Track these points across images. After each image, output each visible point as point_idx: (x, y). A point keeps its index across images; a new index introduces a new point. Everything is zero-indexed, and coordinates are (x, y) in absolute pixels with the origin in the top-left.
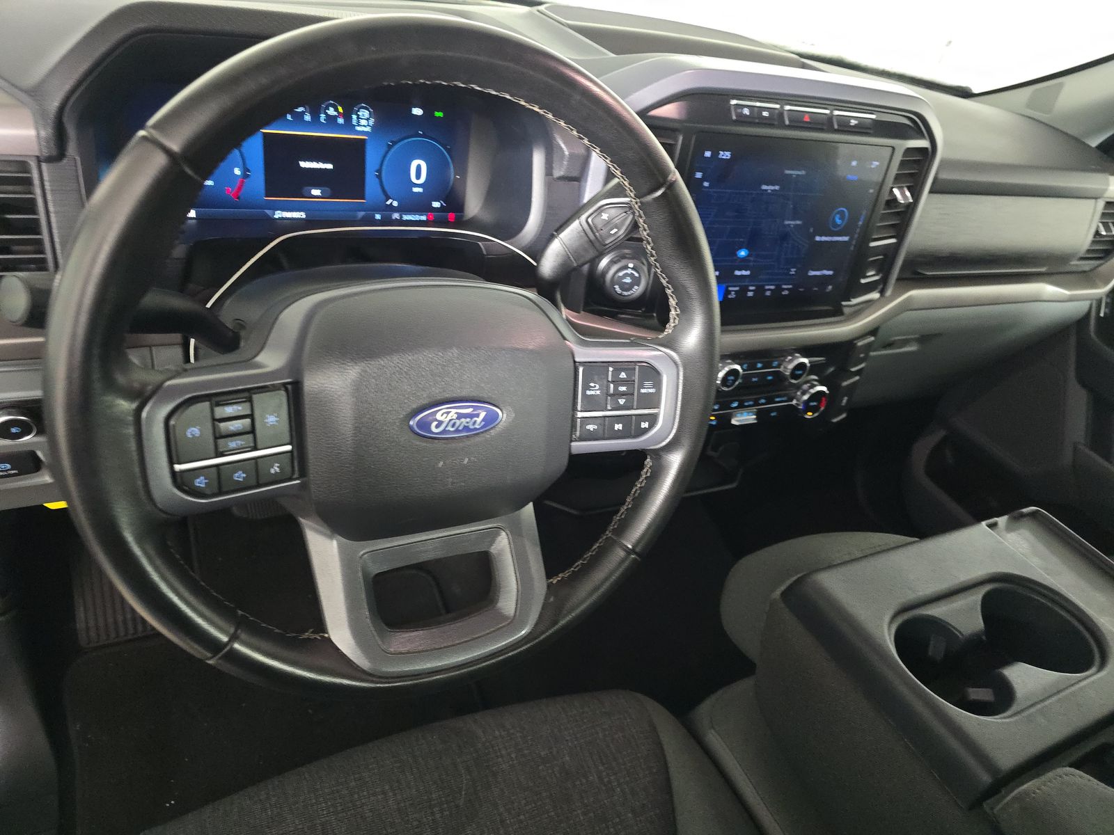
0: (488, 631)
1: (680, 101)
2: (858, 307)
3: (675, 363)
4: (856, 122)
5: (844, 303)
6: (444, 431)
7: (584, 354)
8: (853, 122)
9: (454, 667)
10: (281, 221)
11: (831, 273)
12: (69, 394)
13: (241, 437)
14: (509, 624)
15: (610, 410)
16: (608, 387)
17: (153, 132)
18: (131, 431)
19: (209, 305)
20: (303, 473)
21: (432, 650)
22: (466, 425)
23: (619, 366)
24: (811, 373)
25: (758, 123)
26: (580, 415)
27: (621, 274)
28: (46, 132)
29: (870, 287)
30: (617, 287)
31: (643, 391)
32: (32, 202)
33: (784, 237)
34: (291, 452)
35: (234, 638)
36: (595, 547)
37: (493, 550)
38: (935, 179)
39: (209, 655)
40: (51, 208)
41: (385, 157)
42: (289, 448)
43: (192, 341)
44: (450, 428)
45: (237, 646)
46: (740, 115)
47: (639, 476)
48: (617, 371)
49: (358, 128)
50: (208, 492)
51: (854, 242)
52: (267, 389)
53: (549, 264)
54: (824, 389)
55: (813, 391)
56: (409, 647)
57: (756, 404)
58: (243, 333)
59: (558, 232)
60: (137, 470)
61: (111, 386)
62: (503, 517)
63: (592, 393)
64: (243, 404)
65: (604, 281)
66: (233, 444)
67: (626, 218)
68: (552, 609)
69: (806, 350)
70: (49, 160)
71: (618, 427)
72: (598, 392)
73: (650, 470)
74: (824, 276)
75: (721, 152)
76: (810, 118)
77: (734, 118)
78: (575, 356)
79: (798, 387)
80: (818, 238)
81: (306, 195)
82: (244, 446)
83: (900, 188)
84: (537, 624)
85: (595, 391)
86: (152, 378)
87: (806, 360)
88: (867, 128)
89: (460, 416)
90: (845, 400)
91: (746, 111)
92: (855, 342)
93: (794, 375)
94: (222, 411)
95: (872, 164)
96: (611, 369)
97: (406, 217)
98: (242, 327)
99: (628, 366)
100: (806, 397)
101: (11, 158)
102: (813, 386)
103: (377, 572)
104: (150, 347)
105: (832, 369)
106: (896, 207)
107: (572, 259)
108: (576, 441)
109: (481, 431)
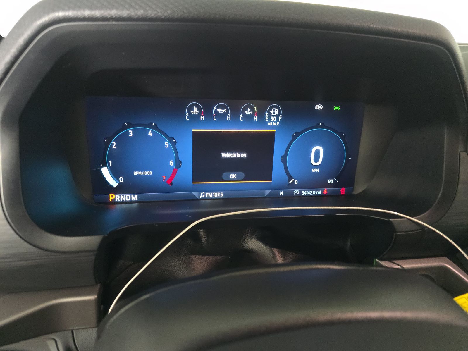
10: (203, 201)
41: (290, 143)
49: (270, 124)
81: (224, 179)
97: (305, 193)
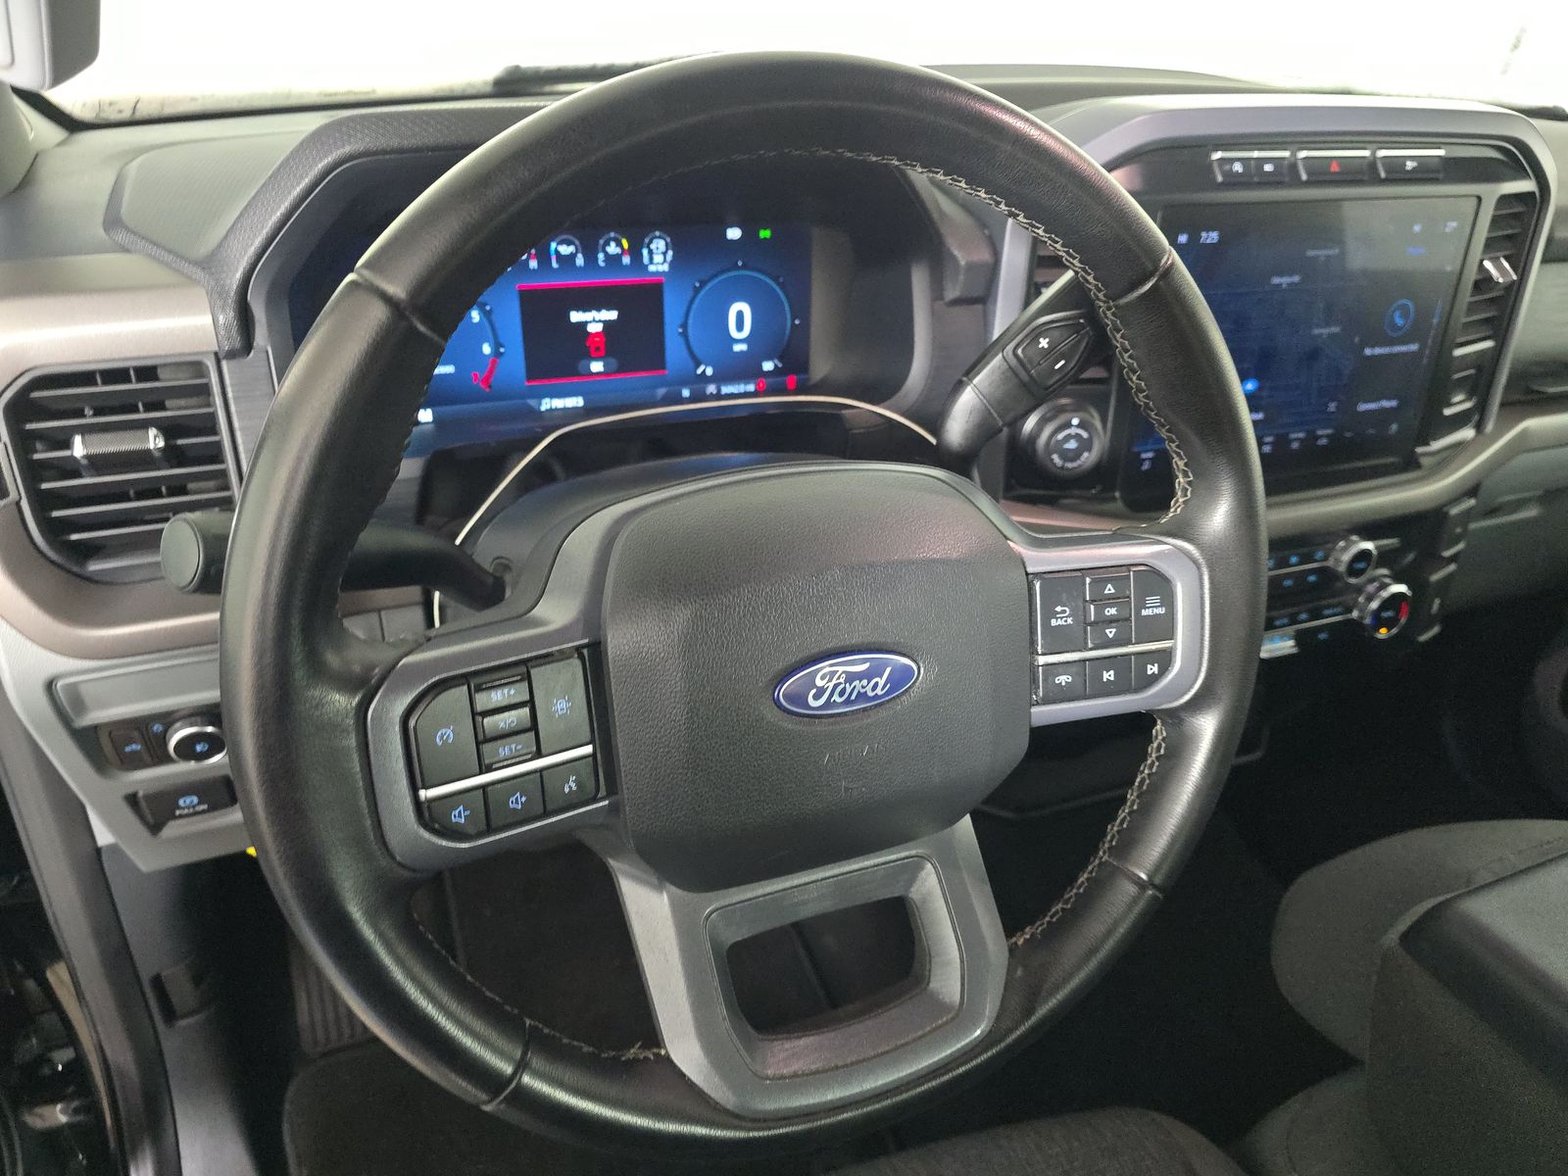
0: (920, 1033)
1: (1130, 164)
2: (1444, 454)
3: (1195, 562)
4: (1415, 164)
5: (1420, 450)
6: (828, 704)
7: (1041, 560)
8: (1410, 165)
9: (870, 1098)
10: (550, 414)
11: (1393, 403)
12: (260, 689)
13: (515, 738)
14: (953, 1019)
15: (1091, 649)
16: (1086, 612)
17: (366, 273)
18: (352, 741)
19: (458, 541)
20: (612, 789)
21: (832, 1069)
22: (862, 691)
23: (1101, 574)
24: (1379, 565)
25: (1259, 183)
26: (1042, 660)
27: (1060, 436)
28: (228, 317)
29: (1460, 420)
30: (1056, 458)
31: (1144, 612)
32: (212, 417)
33: (1313, 355)
34: (594, 755)
35: (521, 1066)
36: (1081, 880)
37: (915, 894)
38: (1550, 240)
39: (484, 1097)
40: (236, 424)
41: (691, 302)
42: (588, 749)
43: (437, 595)
44: (836, 698)
45: (526, 1079)
46: (1229, 175)
47: (1144, 756)
48: (1100, 582)
49: (652, 268)
50: (471, 830)
51: (1427, 352)
52: (551, 659)
53: (958, 426)
54: (1402, 588)
55: (1385, 594)
56: (796, 1066)
57: (1294, 621)
58: (508, 578)
59: (970, 376)
60: (363, 803)
61: (318, 671)
62: (926, 839)
63: (1060, 622)
64: (518, 685)
65: (1034, 450)
66: (504, 749)
67: (1079, 341)
68: (1023, 989)
69: (1369, 530)
70: (232, 355)
71: (1109, 676)
72: (1070, 621)
73: (1163, 745)
74: (1383, 410)
75: (1204, 234)
76: (1340, 165)
77: (1220, 179)
78: (1027, 564)
79: (1359, 590)
80: (1368, 352)
81: (583, 372)
82: (521, 752)
83: (1495, 260)
84: (998, 1018)
85: (1063, 618)
86: (382, 656)
87: (1369, 545)
88: (1433, 171)
89: (851, 677)
90: (1437, 603)
91: (1238, 167)
92: (1445, 509)
93: (1352, 570)
94: (484, 701)
95: (1445, 226)
96: (1088, 580)
97: (726, 390)
98: (507, 568)
99: (1117, 573)
100: (1374, 605)
101: (183, 359)
102: (1384, 586)
103: (734, 941)
104: (379, 611)
105: (1411, 557)
106: (1491, 290)
107: (995, 415)
108: (1038, 704)
109: (887, 698)
